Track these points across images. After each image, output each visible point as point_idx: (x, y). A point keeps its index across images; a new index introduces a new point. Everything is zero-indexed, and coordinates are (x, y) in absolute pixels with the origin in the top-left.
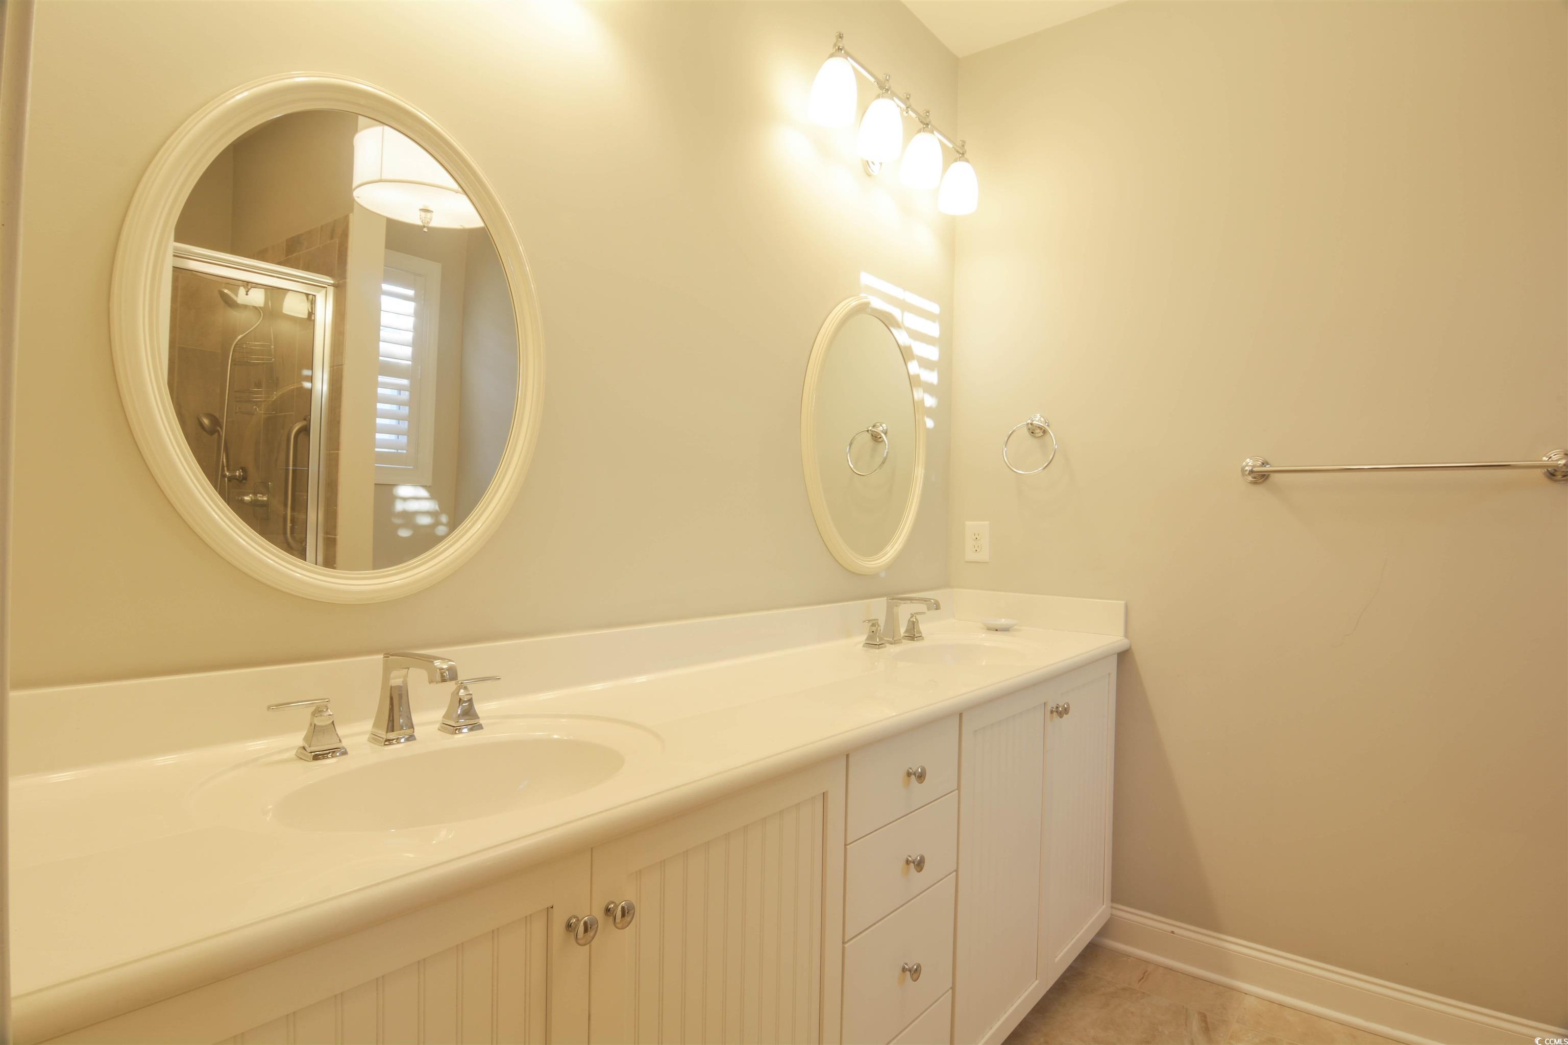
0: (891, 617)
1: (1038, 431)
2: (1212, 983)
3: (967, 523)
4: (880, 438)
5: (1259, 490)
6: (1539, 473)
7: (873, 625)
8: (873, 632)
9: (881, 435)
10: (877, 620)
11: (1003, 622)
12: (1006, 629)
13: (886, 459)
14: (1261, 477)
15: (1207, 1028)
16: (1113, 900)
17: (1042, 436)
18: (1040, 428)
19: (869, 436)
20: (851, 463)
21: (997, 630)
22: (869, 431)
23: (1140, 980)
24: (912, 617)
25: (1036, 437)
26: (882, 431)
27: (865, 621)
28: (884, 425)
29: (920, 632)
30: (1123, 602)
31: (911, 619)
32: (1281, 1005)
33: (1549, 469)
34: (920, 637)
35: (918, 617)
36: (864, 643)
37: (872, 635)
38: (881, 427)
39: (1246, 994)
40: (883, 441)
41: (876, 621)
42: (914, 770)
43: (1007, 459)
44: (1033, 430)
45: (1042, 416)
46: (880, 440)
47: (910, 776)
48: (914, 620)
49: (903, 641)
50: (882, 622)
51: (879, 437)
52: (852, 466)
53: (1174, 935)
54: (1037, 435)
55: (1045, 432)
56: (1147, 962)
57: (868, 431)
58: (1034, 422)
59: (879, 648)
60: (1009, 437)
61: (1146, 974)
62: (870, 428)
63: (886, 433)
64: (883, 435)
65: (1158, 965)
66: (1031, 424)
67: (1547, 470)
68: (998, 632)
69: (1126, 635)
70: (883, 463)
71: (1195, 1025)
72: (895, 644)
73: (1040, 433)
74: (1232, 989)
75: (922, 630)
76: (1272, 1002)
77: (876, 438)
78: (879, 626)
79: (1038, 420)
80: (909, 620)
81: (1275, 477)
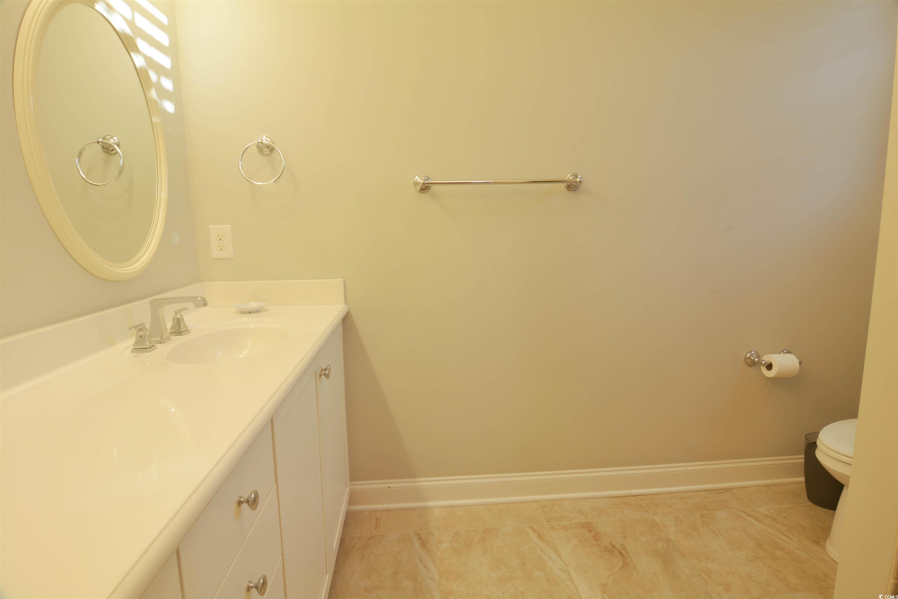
0: (156, 319)
1: (266, 150)
2: (414, 509)
3: (210, 226)
4: (112, 150)
5: (425, 196)
6: (563, 186)
7: (140, 330)
8: (141, 336)
9: (114, 147)
10: (144, 324)
11: (254, 305)
12: (257, 311)
13: (122, 170)
14: (425, 188)
15: (424, 544)
16: (351, 480)
17: (270, 154)
18: (268, 147)
19: (99, 147)
20: (83, 173)
21: (250, 313)
22: (100, 143)
23: (376, 527)
24: (176, 314)
25: (263, 154)
26: (115, 144)
27: (131, 328)
28: (115, 138)
29: (186, 326)
30: (342, 280)
31: (175, 317)
32: (452, 507)
33: (569, 184)
34: (187, 331)
35: (182, 313)
36: (132, 348)
37: (141, 338)
38: (112, 140)
39: (433, 508)
40: (117, 152)
41: (143, 326)
42: (246, 497)
43: (243, 172)
44: (261, 148)
45: (267, 137)
46: (112, 152)
47: (240, 506)
48: (179, 317)
49: (172, 337)
50: (148, 326)
51: (110, 149)
52: (84, 176)
53: (390, 489)
54: (265, 153)
55: (272, 150)
56: (375, 511)
57: (98, 142)
58: (263, 142)
59: (150, 351)
60: (244, 152)
61: (378, 520)
62: (101, 140)
63: (118, 146)
64: (116, 147)
65: (382, 511)
66: (262, 143)
67: (567, 184)
68: (250, 314)
69: (346, 303)
70: (120, 174)
71: (417, 544)
72: (164, 343)
73: (267, 151)
74: (425, 508)
75: (188, 325)
76: (447, 507)
77: (108, 150)
78: (146, 329)
79: (266, 140)
80: (174, 317)
81: (434, 188)
